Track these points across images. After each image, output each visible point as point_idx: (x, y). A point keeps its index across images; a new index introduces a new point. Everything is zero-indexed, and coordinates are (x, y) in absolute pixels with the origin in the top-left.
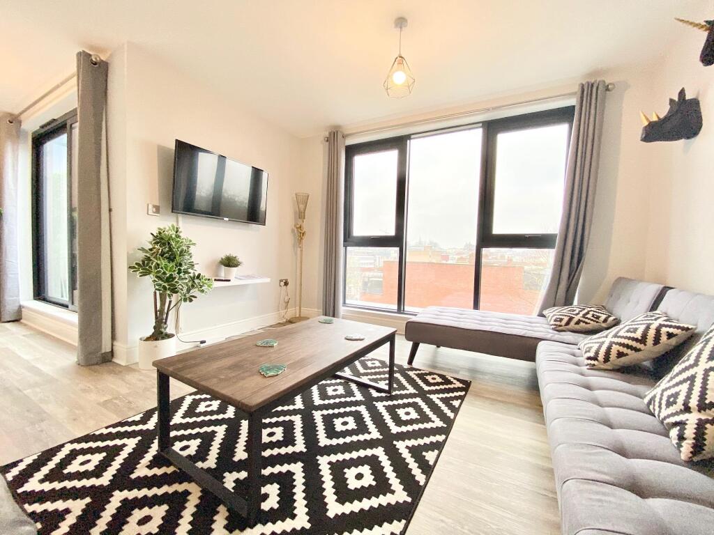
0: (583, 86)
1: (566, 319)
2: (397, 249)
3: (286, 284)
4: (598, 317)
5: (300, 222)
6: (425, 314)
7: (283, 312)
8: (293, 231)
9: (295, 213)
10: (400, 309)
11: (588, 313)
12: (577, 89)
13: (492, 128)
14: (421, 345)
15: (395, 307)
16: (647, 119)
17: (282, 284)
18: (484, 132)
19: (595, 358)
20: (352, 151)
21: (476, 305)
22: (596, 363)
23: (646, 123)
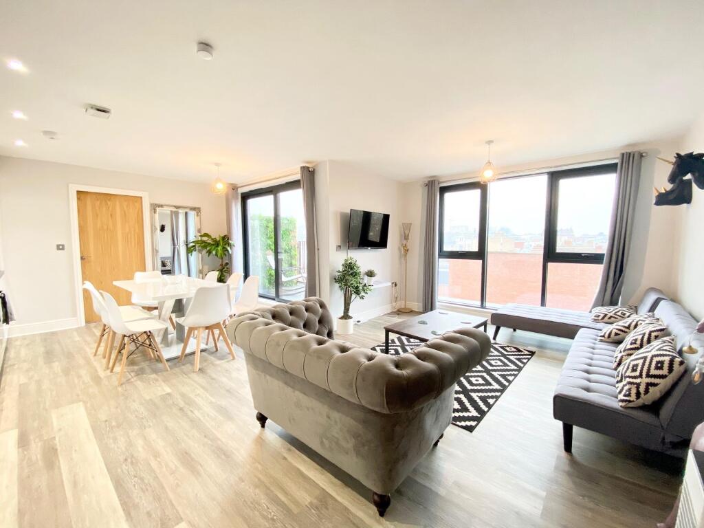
0: (623, 154)
1: (602, 315)
2: (480, 261)
3: (396, 285)
4: (624, 314)
5: (404, 242)
6: (504, 309)
7: (394, 304)
8: (399, 249)
9: (401, 236)
10: (482, 306)
11: (618, 312)
12: (619, 155)
13: (555, 177)
14: (502, 328)
15: (479, 303)
16: (657, 191)
17: (394, 285)
18: (549, 178)
19: (603, 336)
20: (444, 190)
21: (543, 303)
22: (603, 338)
23: (657, 194)
